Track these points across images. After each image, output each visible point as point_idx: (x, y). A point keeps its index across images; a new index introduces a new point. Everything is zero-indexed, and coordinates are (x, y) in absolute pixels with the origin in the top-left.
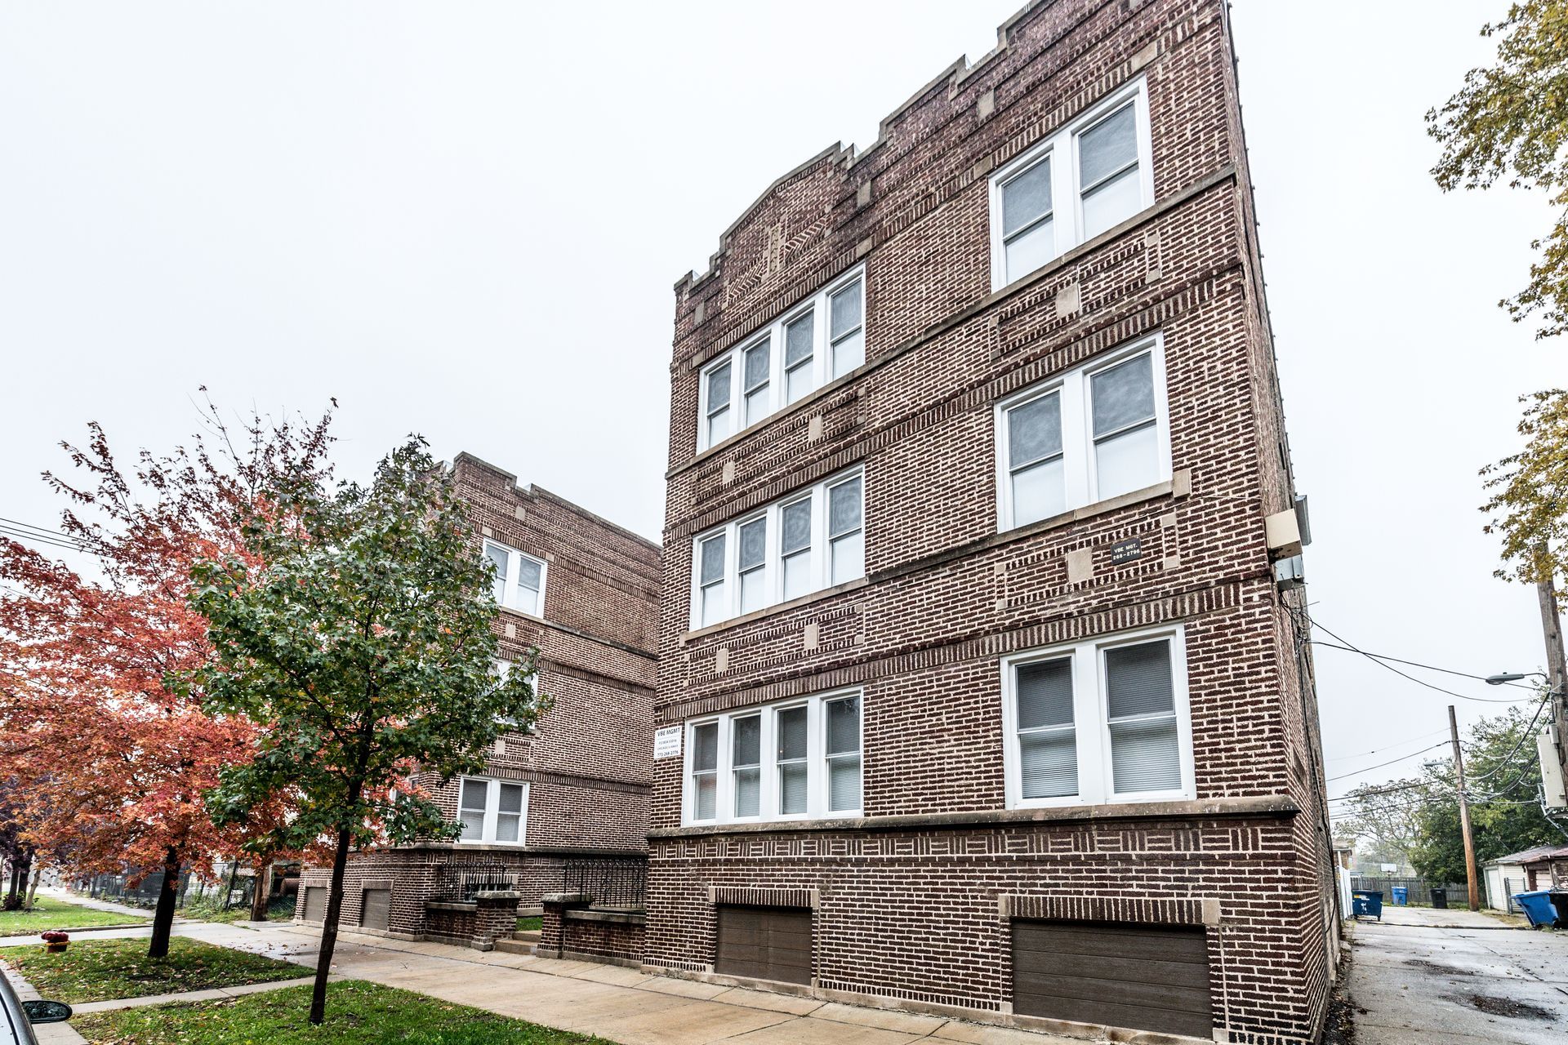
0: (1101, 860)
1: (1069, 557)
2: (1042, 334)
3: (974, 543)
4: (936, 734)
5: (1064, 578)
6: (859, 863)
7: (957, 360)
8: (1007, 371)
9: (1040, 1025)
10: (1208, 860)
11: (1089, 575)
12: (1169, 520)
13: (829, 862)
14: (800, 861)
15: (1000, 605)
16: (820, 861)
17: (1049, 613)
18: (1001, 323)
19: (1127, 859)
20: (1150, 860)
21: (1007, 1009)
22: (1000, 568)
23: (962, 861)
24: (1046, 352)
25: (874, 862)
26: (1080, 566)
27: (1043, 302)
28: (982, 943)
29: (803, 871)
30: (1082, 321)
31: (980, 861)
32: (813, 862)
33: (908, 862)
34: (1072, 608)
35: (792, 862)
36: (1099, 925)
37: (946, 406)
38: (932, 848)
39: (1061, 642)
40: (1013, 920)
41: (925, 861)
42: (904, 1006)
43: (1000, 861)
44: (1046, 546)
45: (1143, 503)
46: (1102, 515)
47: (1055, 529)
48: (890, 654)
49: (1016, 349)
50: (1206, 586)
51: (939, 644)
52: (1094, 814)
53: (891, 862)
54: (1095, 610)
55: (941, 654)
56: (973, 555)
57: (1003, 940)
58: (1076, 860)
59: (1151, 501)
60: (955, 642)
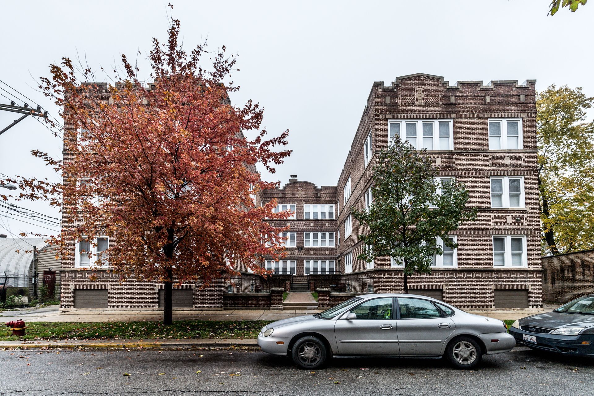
0: (512, 278)
1: (507, 217)
2: (501, 165)
3: (486, 208)
4: (478, 250)
5: (506, 221)
6: (457, 278)
7: (481, 161)
8: (493, 170)
9: (501, 309)
10: (530, 278)
11: (511, 222)
12: (525, 215)
13: (448, 278)
14: (439, 278)
15: (493, 224)
16: (445, 278)
17: (503, 228)
18: (493, 158)
19: (517, 278)
20: (520, 278)
21: (493, 307)
22: (492, 216)
23: (484, 278)
24: (502, 170)
25: (461, 278)
26: (510, 220)
27: (502, 158)
28: (488, 295)
29: (440, 280)
30: (510, 167)
31: (488, 278)
32: (443, 278)
33: (470, 278)
34: (508, 228)
35: (436, 278)
36: (512, 290)
37: (479, 172)
38: (476, 275)
39: (505, 235)
40: (495, 290)
41: (475, 278)
42: (471, 310)
43: (492, 278)
44: (502, 214)
45: (521, 211)
46: (514, 211)
47: (505, 211)
48: (466, 229)
49: (496, 166)
50: (531, 230)
51: (478, 230)
52: (513, 270)
53: (466, 278)
54: (513, 230)
55: (479, 232)
56: (486, 211)
57: (493, 294)
58: (508, 278)
59: (523, 211)
60: (483, 230)
